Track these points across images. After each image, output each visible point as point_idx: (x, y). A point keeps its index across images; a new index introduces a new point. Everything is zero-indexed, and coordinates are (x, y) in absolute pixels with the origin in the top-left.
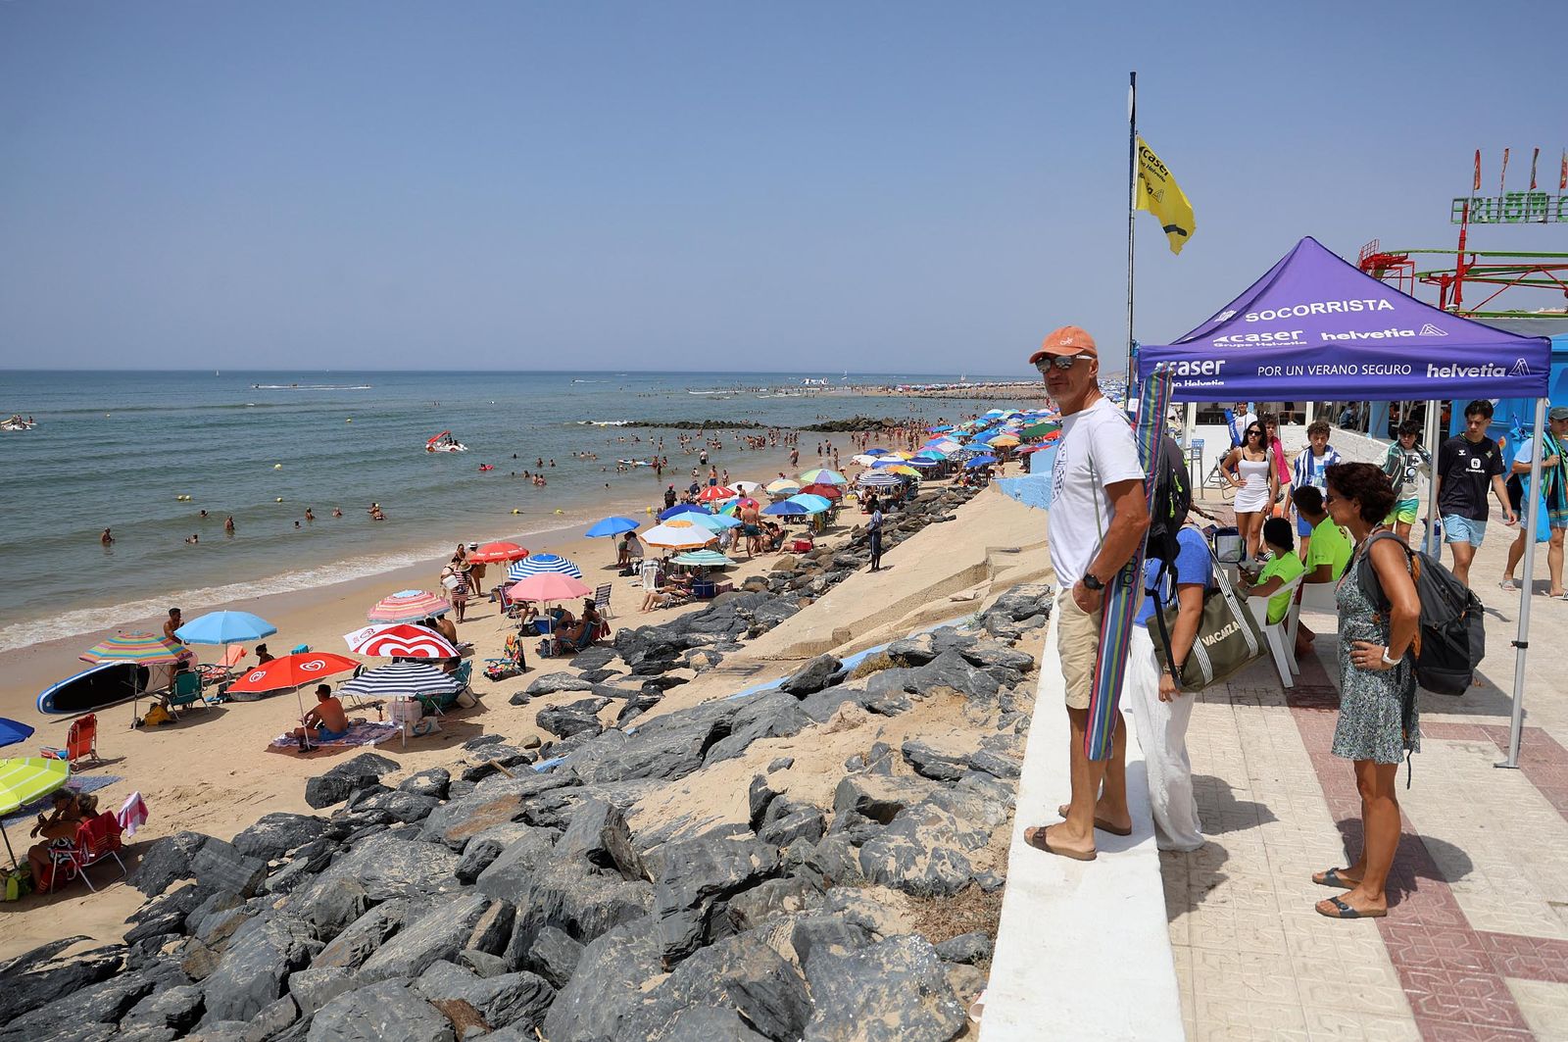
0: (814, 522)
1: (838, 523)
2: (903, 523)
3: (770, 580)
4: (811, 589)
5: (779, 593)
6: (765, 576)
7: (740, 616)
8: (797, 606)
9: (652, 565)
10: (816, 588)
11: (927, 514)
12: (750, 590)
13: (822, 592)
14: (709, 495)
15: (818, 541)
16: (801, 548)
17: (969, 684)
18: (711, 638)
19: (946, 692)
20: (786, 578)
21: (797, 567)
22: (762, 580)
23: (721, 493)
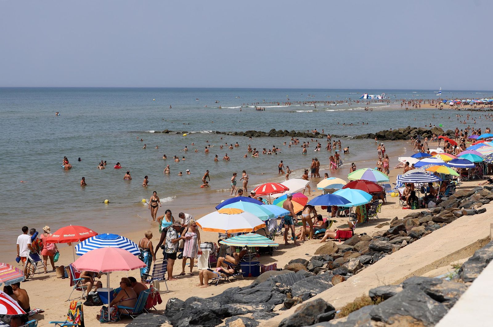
0: (357, 214)
1: (380, 215)
2: (437, 215)
3: (310, 262)
4: (345, 269)
5: (316, 273)
6: (308, 259)
7: (278, 290)
8: (330, 283)
9: (206, 248)
10: (350, 268)
11: (461, 208)
12: (292, 269)
13: (354, 272)
14: (264, 190)
15: (358, 231)
16: (343, 235)
17: (428, 314)
18: (250, 308)
19: (407, 320)
20: (325, 260)
21: (337, 252)
22: (303, 261)
23: (275, 189)
